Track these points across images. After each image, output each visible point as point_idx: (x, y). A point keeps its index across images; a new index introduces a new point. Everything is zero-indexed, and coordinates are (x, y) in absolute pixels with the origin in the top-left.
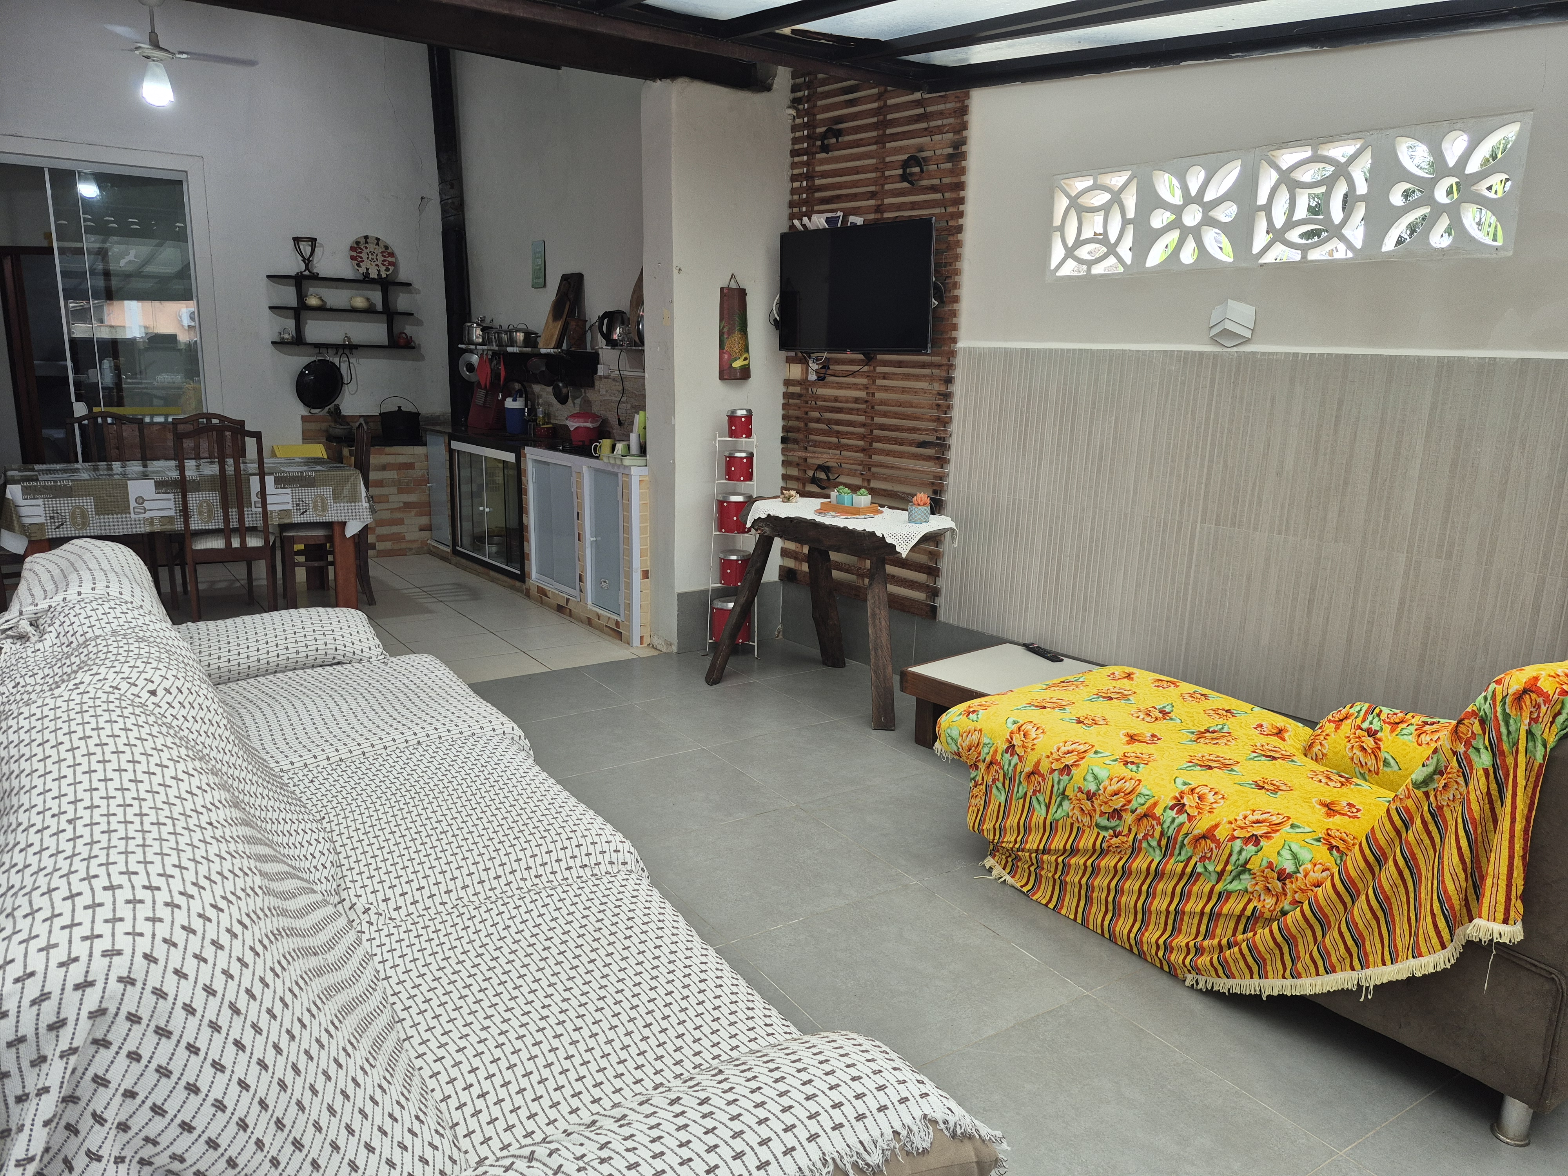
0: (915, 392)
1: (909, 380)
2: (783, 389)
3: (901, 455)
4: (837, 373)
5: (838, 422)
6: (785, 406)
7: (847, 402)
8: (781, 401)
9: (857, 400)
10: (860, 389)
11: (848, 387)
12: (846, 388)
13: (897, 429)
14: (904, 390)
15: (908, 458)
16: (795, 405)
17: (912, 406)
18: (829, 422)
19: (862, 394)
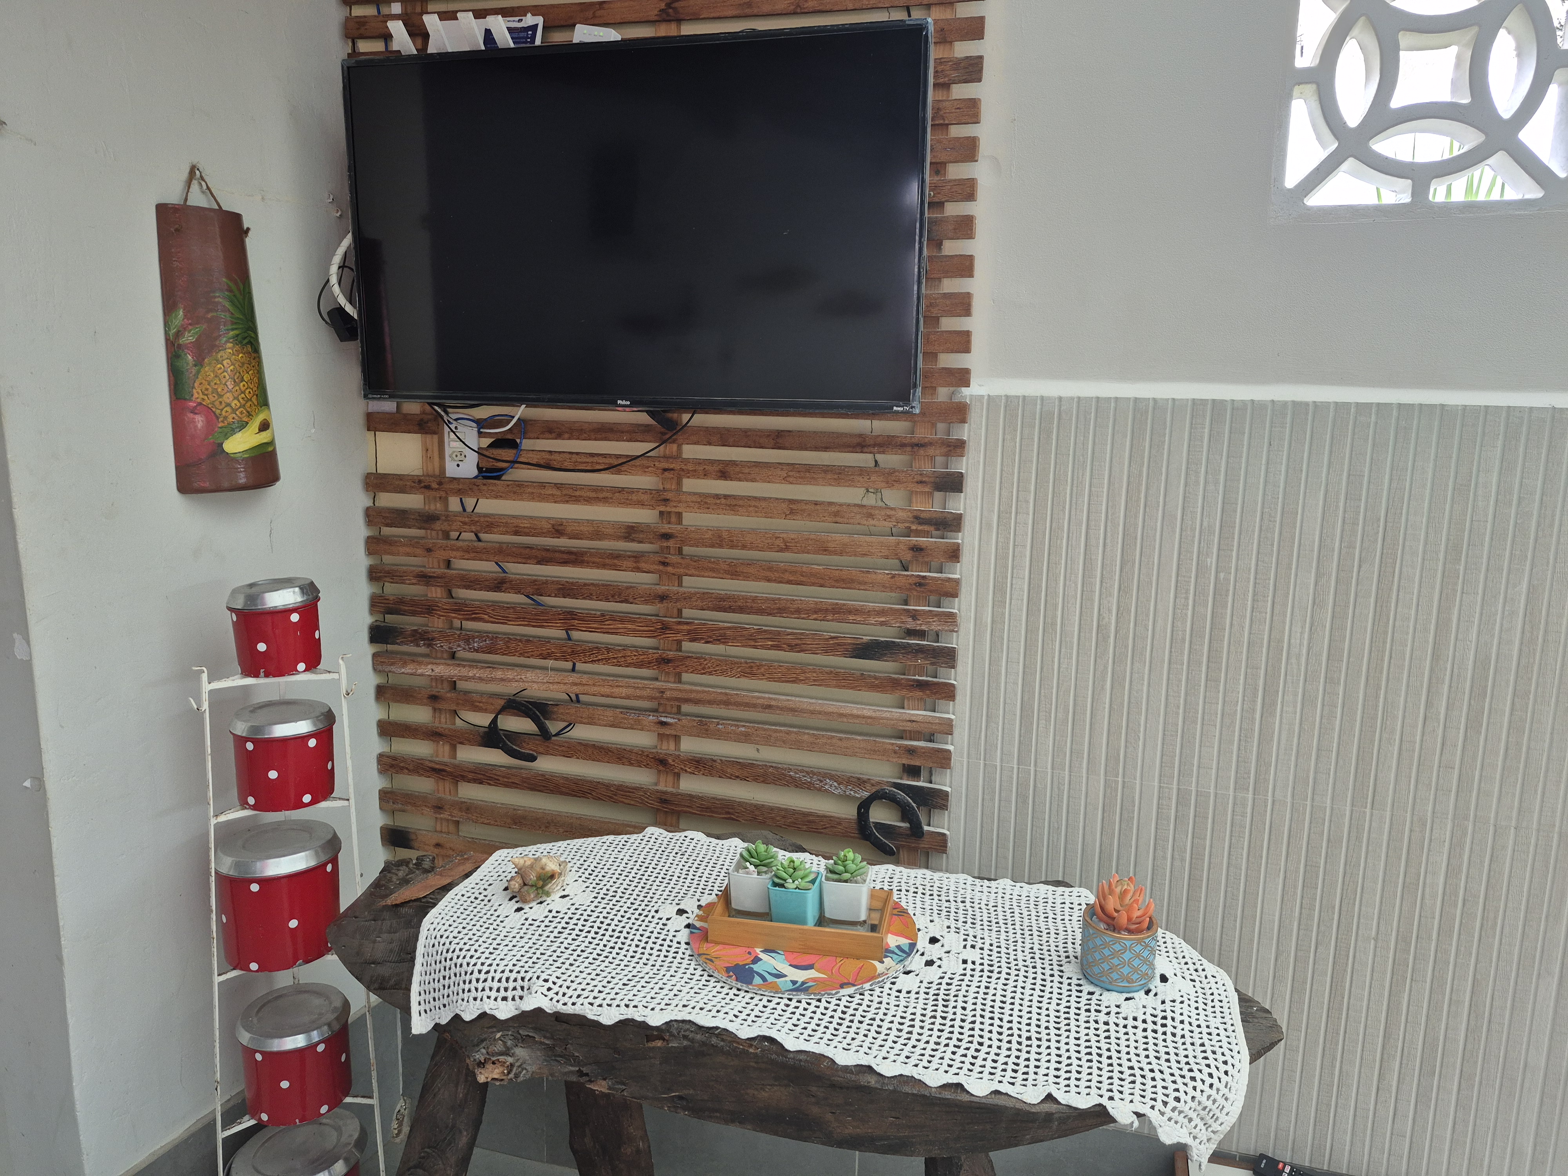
0: (837, 512)
1: (813, 481)
2: (363, 500)
3: (793, 676)
4: (556, 460)
5: (567, 590)
6: (374, 545)
7: (597, 535)
8: (360, 531)
9: (631, 532)
10: (641, 504)
11: (599, 495)
12: (588, 501)
13: (780, 609)
14: (793, 508)
15: (818, 682)
16: (413, 542)
17: (825, 550)
18: (537, 588)
19: (644, 516)
